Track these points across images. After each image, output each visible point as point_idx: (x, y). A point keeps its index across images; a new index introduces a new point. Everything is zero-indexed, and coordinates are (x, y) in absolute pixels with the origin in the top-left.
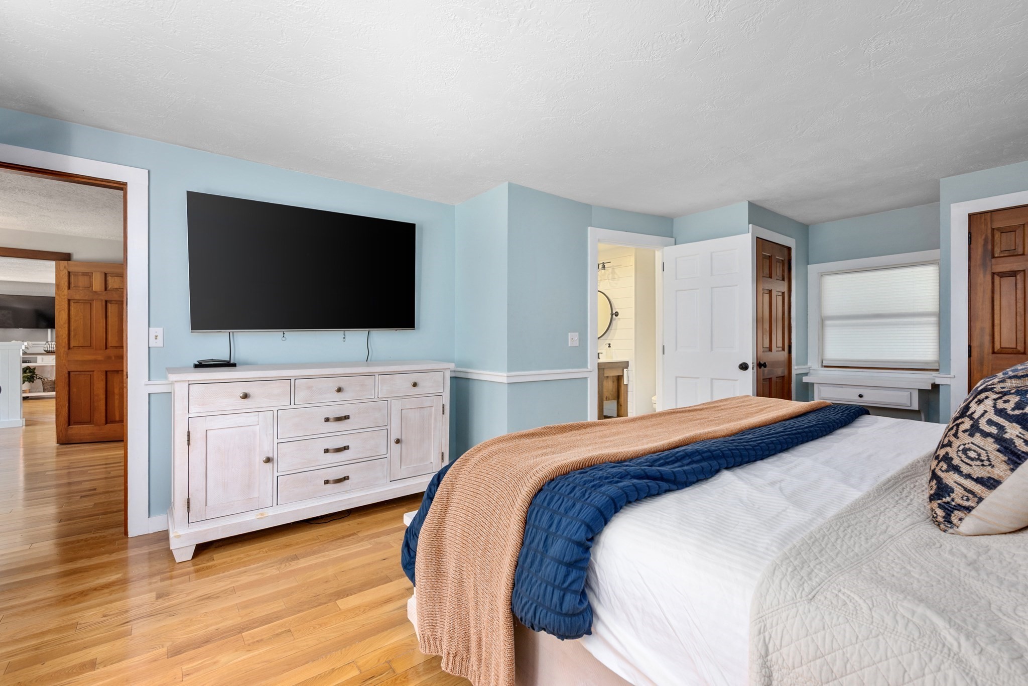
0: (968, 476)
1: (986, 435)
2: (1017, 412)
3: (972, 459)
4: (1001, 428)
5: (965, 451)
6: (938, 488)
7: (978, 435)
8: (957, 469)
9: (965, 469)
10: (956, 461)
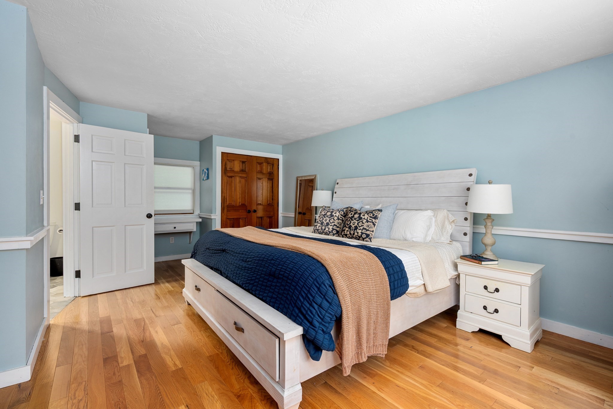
0: (371, 231)
1: (370, 222)
2: (373, 217)
3: (370, 227)
4: (372, 220)
5: (368, 226)
6: (366, 235)
7: (369, 222)
8: (368, 230)
9: (370, 230)
10: (367, 229)
